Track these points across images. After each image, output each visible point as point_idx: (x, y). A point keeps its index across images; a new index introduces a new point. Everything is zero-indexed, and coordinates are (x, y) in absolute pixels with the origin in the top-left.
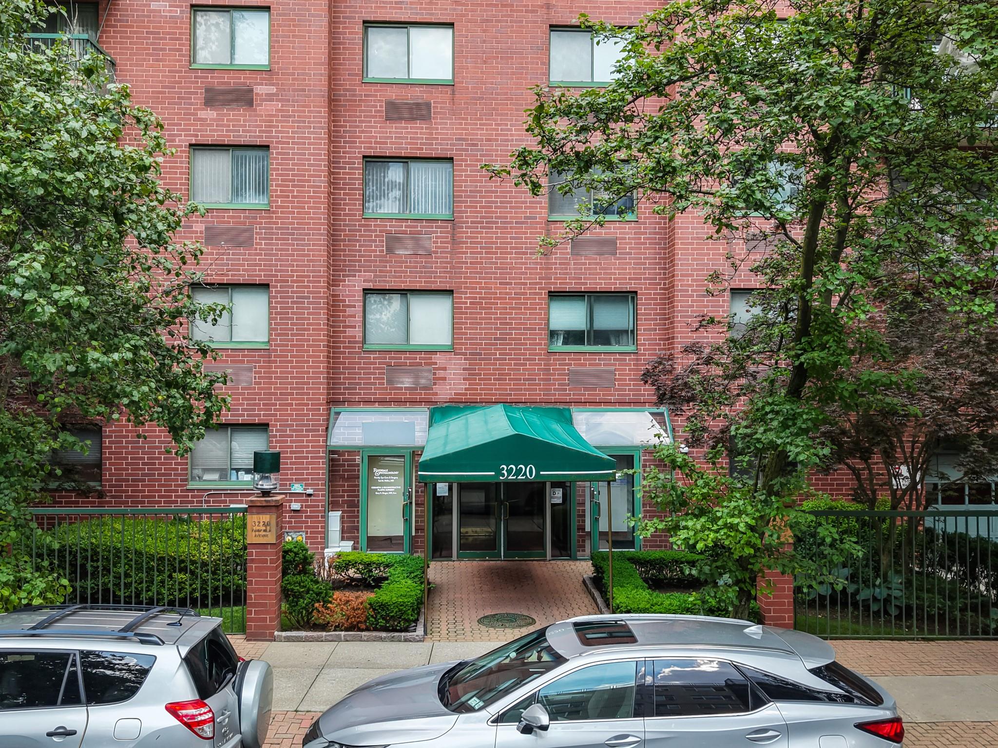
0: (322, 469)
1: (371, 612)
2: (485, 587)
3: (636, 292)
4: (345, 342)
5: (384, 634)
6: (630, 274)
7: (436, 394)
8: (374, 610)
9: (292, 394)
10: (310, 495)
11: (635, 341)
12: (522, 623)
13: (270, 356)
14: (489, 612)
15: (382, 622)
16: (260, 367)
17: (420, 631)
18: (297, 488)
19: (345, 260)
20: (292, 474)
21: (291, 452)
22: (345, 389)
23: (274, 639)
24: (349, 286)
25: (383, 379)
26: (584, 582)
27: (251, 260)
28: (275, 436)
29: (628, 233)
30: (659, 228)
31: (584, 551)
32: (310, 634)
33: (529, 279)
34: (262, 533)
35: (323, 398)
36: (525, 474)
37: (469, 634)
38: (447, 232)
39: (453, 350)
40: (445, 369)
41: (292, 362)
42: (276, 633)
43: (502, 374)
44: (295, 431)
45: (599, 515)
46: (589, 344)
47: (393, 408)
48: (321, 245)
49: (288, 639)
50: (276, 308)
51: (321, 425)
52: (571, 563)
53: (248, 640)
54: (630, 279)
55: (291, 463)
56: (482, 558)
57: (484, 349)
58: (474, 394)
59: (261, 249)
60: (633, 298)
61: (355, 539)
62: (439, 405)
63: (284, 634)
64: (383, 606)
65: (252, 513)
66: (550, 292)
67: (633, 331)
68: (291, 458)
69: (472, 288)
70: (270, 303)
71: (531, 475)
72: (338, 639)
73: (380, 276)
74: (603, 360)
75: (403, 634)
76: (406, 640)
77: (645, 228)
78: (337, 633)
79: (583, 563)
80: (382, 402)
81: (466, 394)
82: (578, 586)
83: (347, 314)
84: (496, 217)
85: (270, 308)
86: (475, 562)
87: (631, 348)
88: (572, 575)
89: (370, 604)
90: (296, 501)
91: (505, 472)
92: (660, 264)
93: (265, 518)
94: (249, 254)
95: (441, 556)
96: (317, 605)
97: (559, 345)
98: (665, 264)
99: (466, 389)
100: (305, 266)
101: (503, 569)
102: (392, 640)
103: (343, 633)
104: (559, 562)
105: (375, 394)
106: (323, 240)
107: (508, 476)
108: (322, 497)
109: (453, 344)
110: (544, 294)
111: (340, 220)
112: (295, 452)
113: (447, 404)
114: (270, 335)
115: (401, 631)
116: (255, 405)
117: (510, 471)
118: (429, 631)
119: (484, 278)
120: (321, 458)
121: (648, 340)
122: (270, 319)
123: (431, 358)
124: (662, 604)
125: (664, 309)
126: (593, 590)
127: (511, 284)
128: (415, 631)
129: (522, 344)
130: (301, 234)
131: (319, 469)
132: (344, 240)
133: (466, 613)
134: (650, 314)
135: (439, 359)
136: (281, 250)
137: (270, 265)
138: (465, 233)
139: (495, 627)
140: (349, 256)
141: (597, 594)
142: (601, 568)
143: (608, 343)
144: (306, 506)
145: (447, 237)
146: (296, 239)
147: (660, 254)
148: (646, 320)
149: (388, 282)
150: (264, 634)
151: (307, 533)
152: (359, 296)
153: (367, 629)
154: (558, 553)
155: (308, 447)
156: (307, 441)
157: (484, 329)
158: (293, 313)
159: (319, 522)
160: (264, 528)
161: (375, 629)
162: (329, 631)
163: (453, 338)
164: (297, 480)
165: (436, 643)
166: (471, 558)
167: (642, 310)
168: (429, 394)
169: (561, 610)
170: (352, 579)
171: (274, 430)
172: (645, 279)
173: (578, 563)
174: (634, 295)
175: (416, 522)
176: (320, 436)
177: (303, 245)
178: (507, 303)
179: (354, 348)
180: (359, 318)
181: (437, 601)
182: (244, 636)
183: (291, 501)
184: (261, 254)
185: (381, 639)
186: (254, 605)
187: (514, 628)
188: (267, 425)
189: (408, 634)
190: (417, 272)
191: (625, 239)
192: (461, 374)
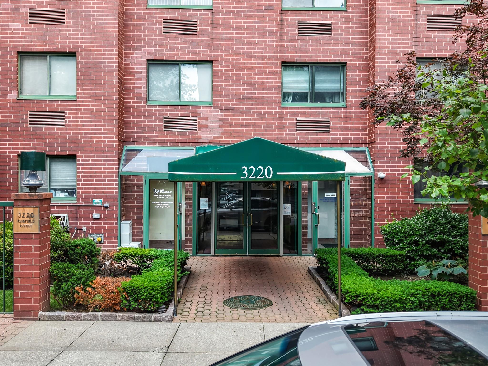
0: (116, 189)
1: (124, 295)
2: (233, 275)
3: (345, 63)
4: (134, 99)
5: (136, 315)
6: (341, 49)
7: (200, 137)
8: (127, 293)
9: (93, 133)
10: (107, 208)
11: (344, 100)
12: (261, 304)
13: (76, 106)
14: (234, 294)
15: (134, 305)
16: (69, 114)
17: (170, 312)
18: (98, 202)
19: (134, 39)
20: (94, 192)
21: (93, 176)
22: (134, 133)
23: (38, 318)
24: (136, 57)
25: (162, 125)
26: (309, 271)
27: (63, 34)
28: (81, 164)
29: (340, 20)
30: (363, 17)
31: (306, 250)
32: (70, 314)
33: (268, 52)
34: (27, 224)
35: (115, 137)
36: (264, 174)
37: (214, 314)
38: (208, 18)
39: (212, 105)
40: (206, 119)
41: (92, 110)
42: (40, 313)
43: (248, 123)
44: (95, 161)
45: (318, 223)
46: (311, 101)
47: (169, 147)
48: (114, 24)
49: (51, 319)
50: (81, 70)
51: (114, 157)
52: (297, 258)
53: (15, 319)
54: (341, 53)
55: (93, 184)
56: (233, 254)
57: (235, 105)
58: (227, 137)
59: (70, 27)
60: (343, 67)
61: (141, 240)
62: (202, 145)
63: (47, 314)
64: (135, 290)
65: (18, 206)
66: (283, 63)
67: (343, 93)
68: (93, 180)
69: (226, 59)
70: (77, 66)
71: (269, 175)
72: (96, 319)
73: (159, 51)
74: (322, 112)
75: (154, 315)
76: (156, 321)
77: (352, 16)
78: (95, 313)
79: (306, 258)
80: (161, 142)
81: (222, 138)
82: (305, 274)
83: (135, 78)
84: (244, 8)
85: (77, 70)
86: (227, 258)
87: (342, 104)
88: (299, 266)
89: (124, 288)
90: (96, 212)
91: (245, 172)
92: (363, 42)
93: (29, 210)
94: (62, 31)
95: (203, 253)
96: (77, 288)
97: (289, 103)
98: (367, 42)
99: (222, 134)
100: (102, 39)
101: (248, 262)
102: (144, 320)
103: (100, 314)
104: (289, 257)
105: (156, 136)
106: (115, 20)
107: (249, 176)
108: (116, 210)
109: (213, 101)
110: (279, 65)
111: (131, 10)
112: (95, 176)
113: (208, 145)
114: (77, 90)
115: (152, 312)
116: (66, 141)
117: (250, 172)
118: (179, 312)
119: (235, 52)
120: (115, 180)
121: (355, 98)
122: (78, 78)
123: (196, 111)
124: (387, 289)
125: (366, 75)
126: (317, 277)
127: (254, 56)
128: (165, 312)
129: (262, 101)
130: (99, 15)
131: (113, 188)
132: (133, 24)
133: (215, 295)
134: (356, 79)
135: (202, 112)
136: (85, 27)
137: (77, 39)
138: (221, 18)
139: (237, 308)
140: (137, 35)
141: (321, 281)
142: (325, 260)
143: (324, 101)
144: (105, 216)
145: (208, 22)
146: (96, 19)
147: (363, 35)
148: (352, 83)
149: (165, 55)
150: (29, 314)
151: (105, 235)
152: (144, 65)
153: (122, 310)
154: (288, 251)
155: (105, 172)
156: (104, 168)
157: (235, 89)
158: (93, 74)
159: (114, 227)
160: (28, 219)
161: (129, 310)
162: (88, 311)
163: (213, 96)
164: (97, 196)
165: (183, 324)
166: (225, 254)
167: (350, 76)
168: (195, 137)
169: (293, 293)
170: (130, 268)
171: (80, 160)
172: (352, 53)
173: (303, 258)
174: (344, 65)
175: (186, 228)
176: (114, 164)
177: (100, 24)
178: (251, 71)
179: (141, 103)
180: (144, 81)
181: (193, 286)
182: (12, 315)
183: (93, 212)
184: (70, 30)
185: (134, 319)
186: (21, 288)
187: (253, 309)
188: (75, 156)
189: (158, 315)
190: (186, 47)
191: (338, 24)
192: (218, 123)
